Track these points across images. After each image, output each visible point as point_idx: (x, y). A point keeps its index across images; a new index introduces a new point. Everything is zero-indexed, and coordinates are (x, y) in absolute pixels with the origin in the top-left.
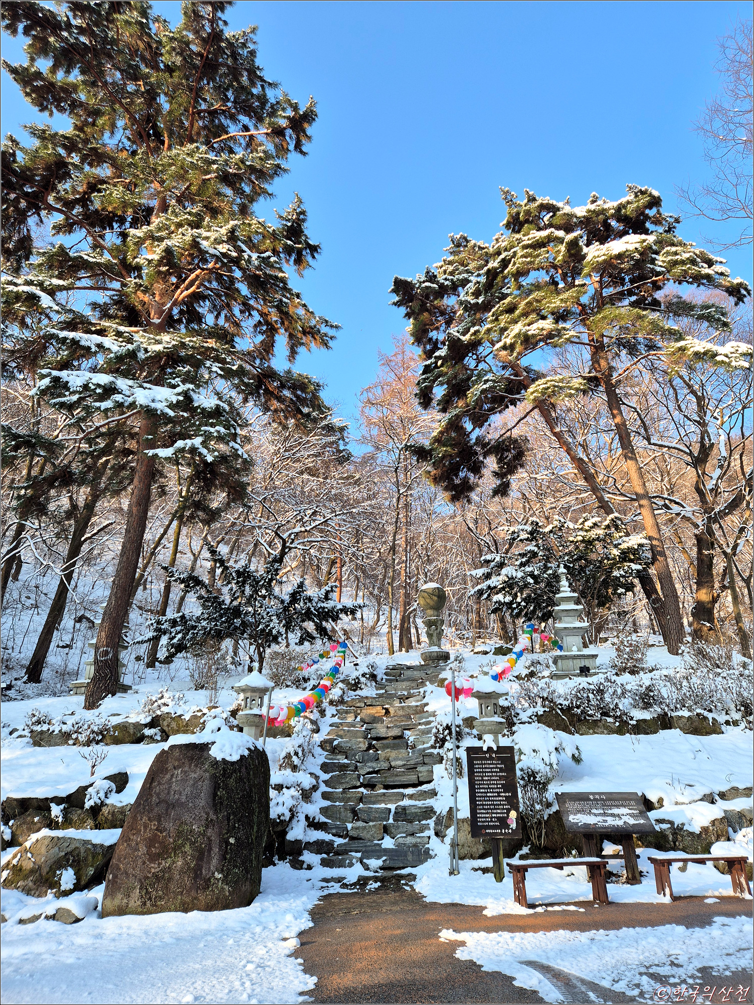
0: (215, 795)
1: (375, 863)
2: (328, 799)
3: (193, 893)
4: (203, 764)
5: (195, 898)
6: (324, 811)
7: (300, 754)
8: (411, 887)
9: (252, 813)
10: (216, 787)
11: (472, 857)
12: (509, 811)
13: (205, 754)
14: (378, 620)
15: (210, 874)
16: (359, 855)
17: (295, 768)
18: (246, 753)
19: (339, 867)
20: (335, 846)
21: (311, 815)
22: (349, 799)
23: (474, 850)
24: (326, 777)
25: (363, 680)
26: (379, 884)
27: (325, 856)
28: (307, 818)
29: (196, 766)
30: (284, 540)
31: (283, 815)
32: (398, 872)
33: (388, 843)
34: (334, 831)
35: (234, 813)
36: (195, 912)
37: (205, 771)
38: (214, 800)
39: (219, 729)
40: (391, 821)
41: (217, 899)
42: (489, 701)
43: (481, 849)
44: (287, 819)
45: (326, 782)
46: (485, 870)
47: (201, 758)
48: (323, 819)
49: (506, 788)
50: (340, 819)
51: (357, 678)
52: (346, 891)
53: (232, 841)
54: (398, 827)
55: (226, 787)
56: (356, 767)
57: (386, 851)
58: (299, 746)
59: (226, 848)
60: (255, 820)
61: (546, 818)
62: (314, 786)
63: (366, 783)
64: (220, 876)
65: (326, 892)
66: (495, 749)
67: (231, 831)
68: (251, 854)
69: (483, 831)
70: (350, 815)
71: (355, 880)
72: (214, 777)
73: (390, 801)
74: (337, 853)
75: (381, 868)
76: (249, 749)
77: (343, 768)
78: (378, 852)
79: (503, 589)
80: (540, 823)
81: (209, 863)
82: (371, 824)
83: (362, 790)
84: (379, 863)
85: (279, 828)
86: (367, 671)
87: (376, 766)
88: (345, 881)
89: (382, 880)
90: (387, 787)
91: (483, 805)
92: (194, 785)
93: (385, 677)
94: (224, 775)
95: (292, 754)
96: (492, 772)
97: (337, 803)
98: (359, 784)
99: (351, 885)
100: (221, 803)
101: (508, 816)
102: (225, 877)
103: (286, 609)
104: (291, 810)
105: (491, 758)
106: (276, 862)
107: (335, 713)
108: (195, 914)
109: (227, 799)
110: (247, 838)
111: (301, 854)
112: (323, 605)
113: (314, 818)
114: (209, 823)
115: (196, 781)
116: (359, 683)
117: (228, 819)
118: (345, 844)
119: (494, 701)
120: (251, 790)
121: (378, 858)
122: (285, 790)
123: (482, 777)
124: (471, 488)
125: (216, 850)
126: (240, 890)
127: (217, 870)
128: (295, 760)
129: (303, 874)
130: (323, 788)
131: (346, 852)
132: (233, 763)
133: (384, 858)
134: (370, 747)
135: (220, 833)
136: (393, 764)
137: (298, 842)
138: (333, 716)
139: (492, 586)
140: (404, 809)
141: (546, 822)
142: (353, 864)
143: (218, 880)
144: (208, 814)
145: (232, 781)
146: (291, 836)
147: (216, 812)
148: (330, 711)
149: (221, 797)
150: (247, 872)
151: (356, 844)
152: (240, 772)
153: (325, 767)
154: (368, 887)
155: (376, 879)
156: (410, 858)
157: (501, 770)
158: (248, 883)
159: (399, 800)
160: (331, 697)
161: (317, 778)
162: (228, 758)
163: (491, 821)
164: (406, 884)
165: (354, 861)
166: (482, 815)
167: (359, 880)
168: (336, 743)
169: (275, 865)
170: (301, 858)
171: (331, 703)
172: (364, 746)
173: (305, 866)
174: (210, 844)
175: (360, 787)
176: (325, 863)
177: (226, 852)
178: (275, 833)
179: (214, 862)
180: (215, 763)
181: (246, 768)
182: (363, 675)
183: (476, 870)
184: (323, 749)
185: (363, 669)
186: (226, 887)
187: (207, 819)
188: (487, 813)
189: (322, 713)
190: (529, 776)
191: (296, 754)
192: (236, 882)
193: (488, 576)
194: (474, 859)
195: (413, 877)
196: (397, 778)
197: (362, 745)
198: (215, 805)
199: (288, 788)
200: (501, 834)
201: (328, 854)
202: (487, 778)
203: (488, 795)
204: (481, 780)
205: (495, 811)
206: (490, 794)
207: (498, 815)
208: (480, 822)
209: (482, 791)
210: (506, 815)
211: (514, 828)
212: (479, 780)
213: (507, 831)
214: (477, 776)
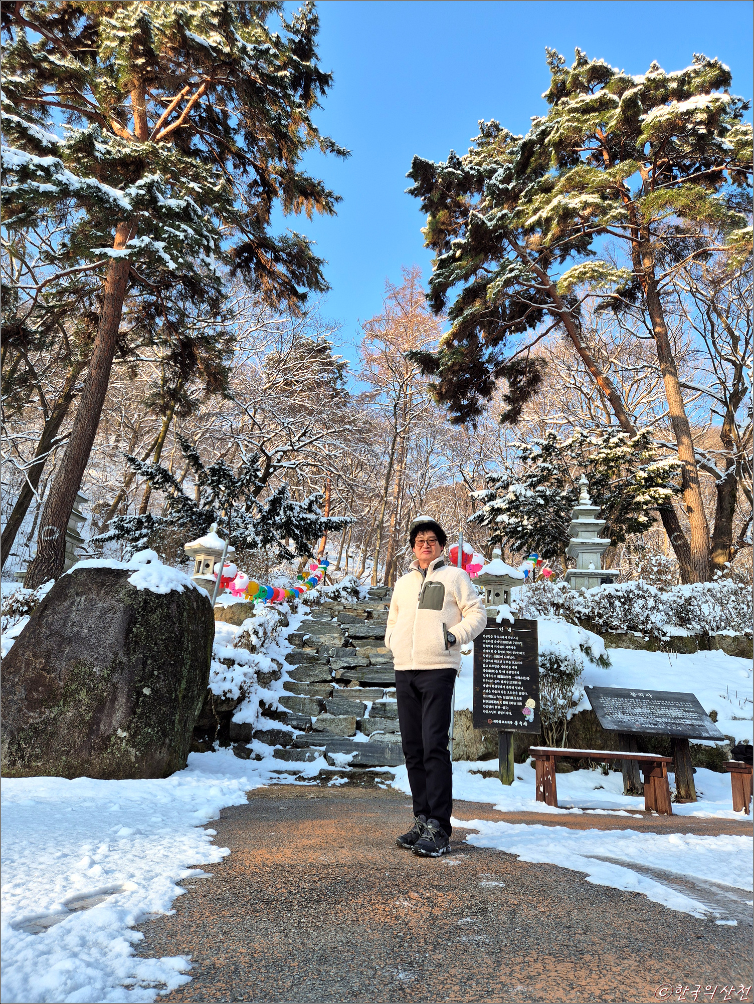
0: (129, 631)
1: (342, 758)
2: (291, 690)
3: (84, 754)
4: (117, 591)
5: (87, 761)
6: (282, 700)
7: (261, 634)
8: (389, 786)
9: (180, 662)
10: (131, 622)
11: (468, 758)
12: (525, 699)
13: (122, 581)
15: (111, 731)
16: (323, 748)
17: (253, 649)
18: (181, 589)
19: (297, 760)
20: (294, 737)
21: (268, 701)
22: (317, 692)
23: (473, 750)
24: (292, 668)
25: (343, 593)
26: (346, 780)
27: (279, 747)
28: (262, 703)
29: (107, 594)
30: (269, 459)
31: (230, 691)
32: (372, 769)
33: (361, 738)
34: (295, 723)
35: (153, 657)
36: (84, 779)
37: (120, 600)
38: (127, 636)
39: (149, 562)
40: (366, 716)
41: (118, 764)
42: (499, 587)
43: (482, 749)
44: (236, 698)
45: (289, 673)
46: (486, 774)
47: (115, 584)
48: (282, 708)
49: (523, 670)
50: (303, 711)
51: (337, 591)
52: (302, 783)
53: (147, 691)
54: (375, 723)
55: (146, 623)
56: (328, 662)
57: (358, 746)
58: (260, 625)
59: (137, 699)
60: (185, 672)
61: (569, 718)
62: (274, 672)
63: (338, 677)
64: (125, 734)
65: (275, 781)
66: (512, 621)
67: (146, 678)
68: (173, 714)
69: (490, 721)
70: (316, 708)
71: (316, 774)
72: (130, 609)
73: (367, 698)
74: (296, 746)
75: (350, 765)
76: (185, 587)
77: (312, 660)
78: (346, 746)
79: (508, 510)
80: (561, 723)
81: (110, 716)
82: (341, 717)
83: (333, 684)
84: (349, 758)
85: (224, 708)
86: (349, 585)
87: (353, 662)
88: (302, 775)
89: (351, 776)
90: (363, 684)
91: (492, 689)
92: (100, 617)
93: (368, 596)
94: (144, 608)
95: (251, 633)
96: (506, 650)
97: (302, 696)
98: (330, 678)
99: (310, 779)
100: (137, 643)
101: (524, 705)
102: (133, 736)
103: (264, 518)
104: (241, 688)
105: (506, 633)
106: (217, 747)
107: (309, 611)
108: (83, 781)
109: (146, 638)
110: (170, 692)
111: (248, 741)
113: (271, 705)
114: (116, 666)
115: (105, 612)
116: (338, 596)
117: (144, 664)
118: (305, 736)
119: (505, 588)
120: (182, 635)
121: (348, 752)
122: (236, 666)
123: (493, 654)
124: (478, 412)
125: (122, 700)
126: (152, 757)
127: (121, 726)
128: (254, 639)
129: (250, 763)
130: (286, 678)
131: (307, 745)
132: (159, 596)
133: (355, 753)
134: (346, 644)
135: (131, 680)
136: (373, 660)
137: (247, 726)
138: (306, 614)
139: (496, 507)
140: (384, 705)
141: (569, 723)
142: (314, 759)
143: (121, 739)
144: (116, 654)
145: (155, 617)
146: (239, 718)
147: (127, 653)
148: (302, 609)
149: (136, 636)
150: (165, 735)
151: (318, 737)
152: (168, 608)
153: (290, 658)
154: (332, 782)
155: (343, 775)
156: (388, 755)
157: (519, 648)
158: (165, 750)
159: (378, 698)
160: (305, 596)
161: (280, 665)
162: (153, 589)
163: (501, 710)
164: (382, 783)
165: (316, 754)
166: (490, 702)
167: (320, 774)
168: (306, 637)
169: (214, 751)
170: (248, 746)
171: (305, 602)
172: (339, 643)
173: (253, 755)
174: (114, 692)
175: (331, 681)
176: (277, 755)
177: (136, 705)
178: (218, 713)
179: (119, 715)
180: (134, 592)
181: (178, 606)
182: (345, 589)
183: (475, 773)
184: (291, 643)
185: (346, 582)
186: (133, 751)
187: (114, 661)
188: (497, 699)
189: (294, 609)
190: (552, 664)
191: (256, 633)
192: (147, 746)
193: (492, 497)
194: (471, 760)
195: (393, 777)
196: (376, 676)
197: (337, 641)
198: (127, 644)
199: (241, 666)
200: (513, 726)
201: (284, 746)
202: (498, 657)
203: (499, 676)
204: (491, 659)
205: (507, 698)
206: (502, 677)
207: (511, 703)
208: (486, 709)
209: (490, 671)
210: (521, 704)
211: (531, 721)
212: (488, 658)
213: (521, 723)
214: (486, 653)
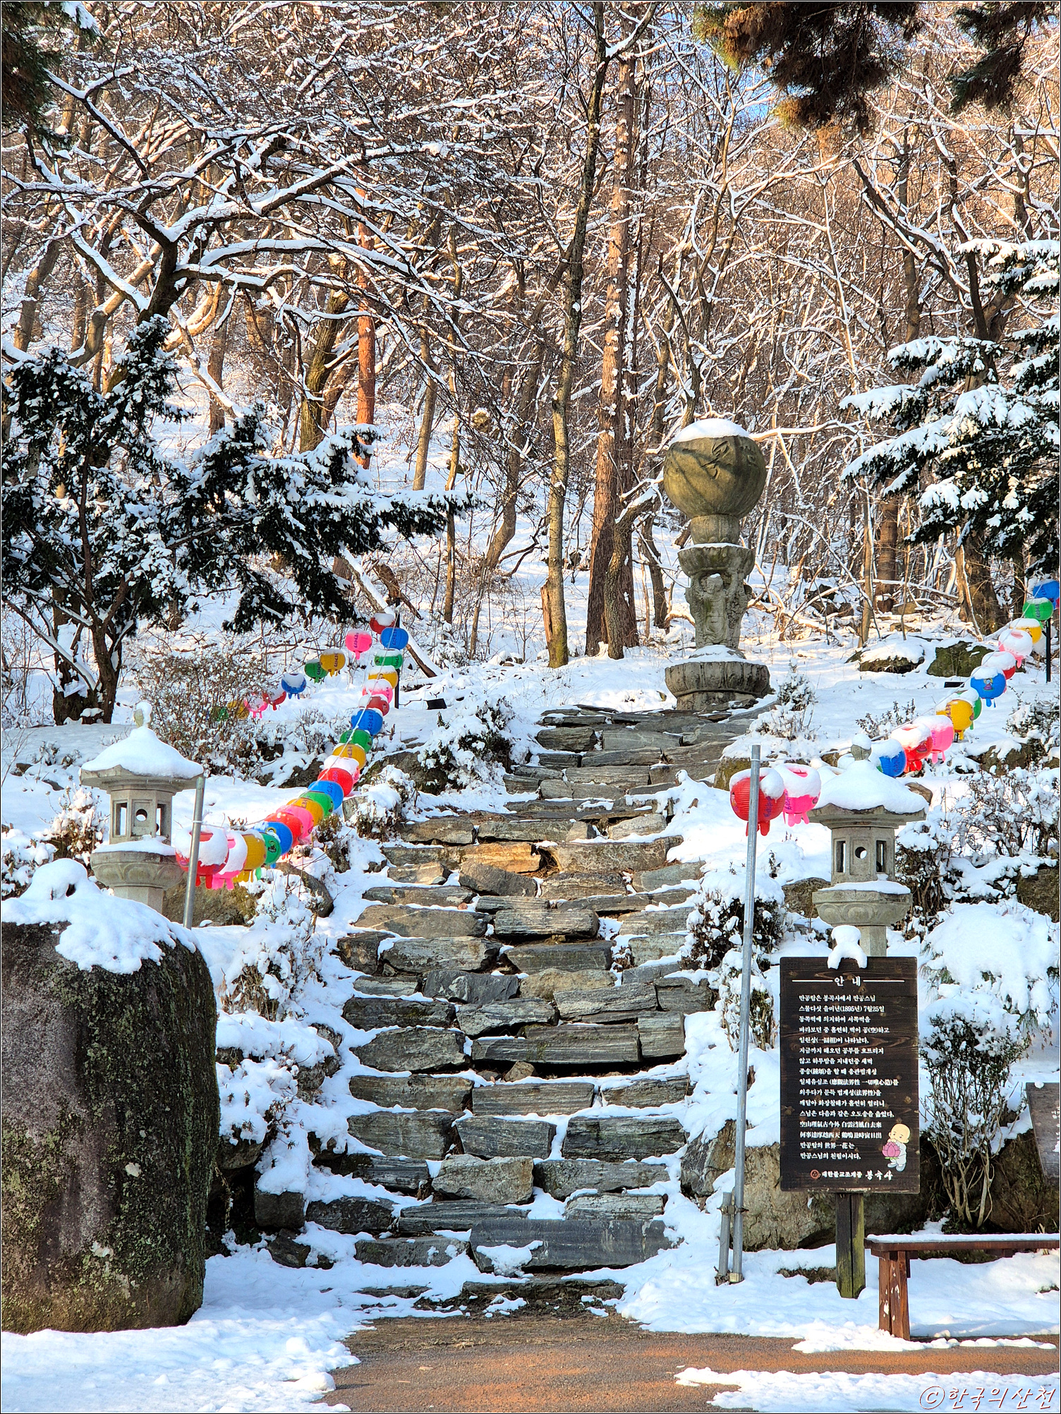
0: (80, 1057)
1: (508, 1256)
2: (369, 1097)
3: (38, 1289)
4: (41, 977)
5: (44, 1302)
6: (359, 1126)
7: (286, 971)
8: (611, 1310)
9: (178, 1106)
10: (81, 1039)
11: (782, 1244)
12: (888, 1125)
13: (44, 951)
14: (509, 534)
15: (81, 1247)
16: (465, 1236)
17: (269, 1008)
18: (156, 954)
19: (408, 1264)
20: (396, 1213)
21: (324, 1134)
22: (431, 1099)
23: (790, 1226)
24: (363, 1037)
25: (464, 757)
26: (521, 1302)
27: (365, 1236)
28: (313, 1140)
29: (23, 982)
30: (169, 248)
31: (248, 1126)
32: (575, 1276)
33: (546, 1208)
34: (391, 1178)
35: (133, 1104)
36: (47, 1333)
37: (50, 995)
38: (79, 1068)
39: (71, 890)
40: (556, 1155)
41: (101, 1305)
42: (863, 833)
43: (808, 1224)
44: (260, 1138)
45: (361, 1053)
46: (814, 1276)
47: (35, 961)
48: (357, 1147)
49: (884, 1067)
50: (405, 1149)
51: (445, 751)
52: (430, 1314)
53: (133, 1170)
54: (576, 1171)
55: (108, 1038)
56: (452, 1015)
57: (540, 1228)
58: (282, 949)
59: (119, 1185)
60: (188, 1124)
61: (995, 1150)
62: (328, 1059)
63: (481, 1056)
64: (107, 1251)
65: (376, 1314)
66: (862, 963)
67: (129, 1146)
68: (182, 1207)
69: (814, 1175)
70: (436, 1139)
71: (456, 1292)
72: (74, 1012)
73: (555, 1108)
74: (402, 1232)
75: (526, 1269)
76: (162, 945)
77: (410, 1015)
78: (518, 1231)
79: (961, 460)
80: (978, 1161)
81: (75, 1218)
82: (498, 1160)
83: (469, 1074)
84: (523, 1255)
85: (237, 1162)
86: (477, 728)
87: (514, 1013)
88: (426, 1295)
89: (530, 1293)
90: (543, 1070)
91: (818, 1108)
92: (19, 1030)
93: (538, 749)
94: (101, 1007)
95: (262, 969)
96: (849, 1024)
97: (397, 1109)
98: (459, 1060)
99: (445, 1304)
100: (99, 1079)
101: (886, 1137)
102: (121, 1255)
103: (191, 508)
104: (268, 1116)
105: (849, 989)
106: (232, 1246)
107: (379, 858)
108: (45, 1338)
109: (114, 1068)
110: (172, 1166)
111: (297, 1228)
112: (324, 499)
113: (332, 1143)
114: (68, 1126)
115: (26, 1020)
116: (450, 766)
117: (121, 1119)
118: (423, 1210)
119: (877, 835)
120: (174, 1049)
121: (519, 1243)
122: (247, 1063)
123: (820, 1036)
124: (874, 74)
125: (91, 1190)
126: (159, 1289)
127: (97, 1237)
128: (272, 986)
129: (309, 1276)
130: (353, 1067)
131: (426, 1229)
132: (123, 979)
133: (535, 1244)
134: (493, 960)
135: (100, 1152)
136: (564, 1008)
137: (291, 1198)
138: (374, 867)
139: (923, 449)
140: (595, 1125)
141: (995, 1160)
142: (448, 1259)
143: (102, 1261)
144: (63, 1103)
145: (123, 1024)
146: (270, 1182)
147: (86, 1100)
148: (364, 851)
149: (96, 1065)
150: (175, 1247)
151: (450, 1211)
152: (144, 1001)
153: (356, 1012)
154: (492, 1308)
155: (513, 1292)
156: (608, 1244)
157: (876, 1020)
158: (177, 1273)
159: (581, 1105)
160: (363, 808)
161: (335, 1037)
162: (110, 966)
163: (838, 1150)
164: (597, 1305)
165: (451, 1250)
166: (814, 1135)
167: (465, 1293)
168: (385, 945)
169: (227, 1253)
170: (300, 1239)
171: (365, 827)
172: (474, 956)
173: (312, 1258)
174: (74, 1176)
175: (463, 1067)
176: (365, 1254)
177: (119, 1197)
178: (226, 1172)
179: (90, 1218)
180: (75, 977)
181: (160, 993)
182: (466, 743)
183: (792, 1274)
184: (347, 962)
185: (464, 721)
186: (124, 1279)
187: (63, 1117)
188: (829, 1130)
189: (340, 857)
190: (957, 1040)
191: (274, 969)
192: (148, 1269)
193: (910, 414)
194: (787, 1248)
195: (619, 1291)
196: (575, 1048)
197: (467, 955)
198: (81, 1082)
199: (256, 1059)
200: (863, 1182)
201: (376, 1233)
202: (833, 1040)
203: (834, 1082)
204: (817, 1046)
205: (850, 1125)
206: (840, 1082)
207: (858, 1135)
208: (806, 1151)
209: (815, 1071)
210: (879, 1135)
211: (900, 1169)
212: (811, 1046)
213: (879, 1174)
214: (806, 1035)
